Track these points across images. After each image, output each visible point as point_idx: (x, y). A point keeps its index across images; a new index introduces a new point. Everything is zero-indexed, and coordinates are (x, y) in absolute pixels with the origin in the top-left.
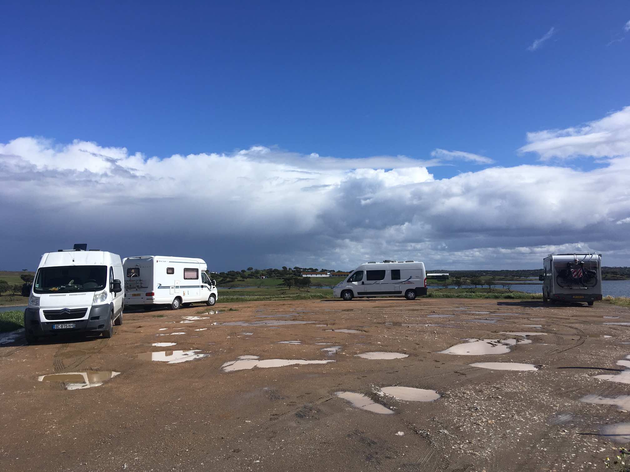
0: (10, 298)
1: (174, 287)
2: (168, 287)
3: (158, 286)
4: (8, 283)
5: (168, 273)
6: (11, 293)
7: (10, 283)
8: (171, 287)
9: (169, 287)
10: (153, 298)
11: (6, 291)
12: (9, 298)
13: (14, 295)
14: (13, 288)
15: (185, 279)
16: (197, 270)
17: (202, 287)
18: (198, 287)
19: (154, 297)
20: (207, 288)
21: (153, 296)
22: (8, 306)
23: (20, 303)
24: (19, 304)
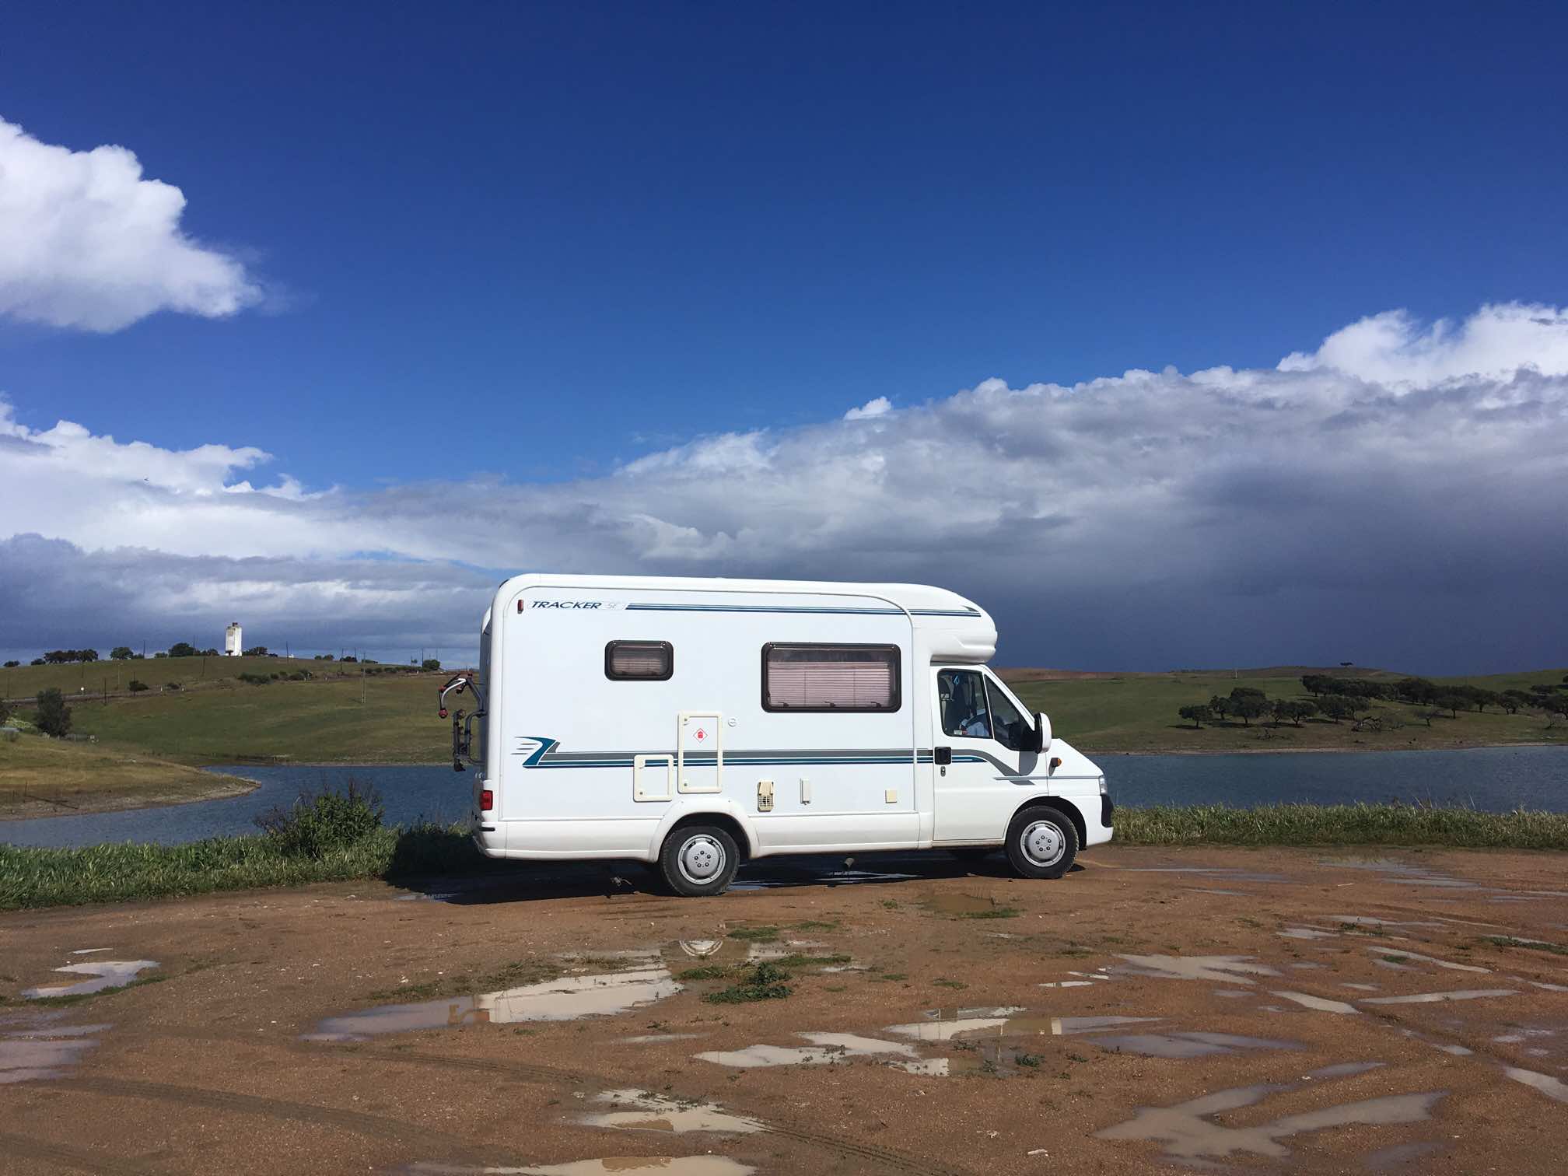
0: (1265, 733)
1: (670, 758)
2: (624, 760)
3: (531, 753)
4: (1267, 697)
5: (612, 674)
6: (1272, 720)
7: (1270, 696)
8: (639, 760)
9: (632, 755)
10: (485, 825)
11: (1257, 716)
12: (1262, 732)
13: (1277, 725)
14: (1274, 708)
15: (767, 706)
16: (890, 655)
17: (943, 756)
18: (901, 757)
19: (490, 818)
20: (989, 764)
21: (486, 813)
22: (1259, 751)
23: (1289, 744)
24: (1286, 748)
